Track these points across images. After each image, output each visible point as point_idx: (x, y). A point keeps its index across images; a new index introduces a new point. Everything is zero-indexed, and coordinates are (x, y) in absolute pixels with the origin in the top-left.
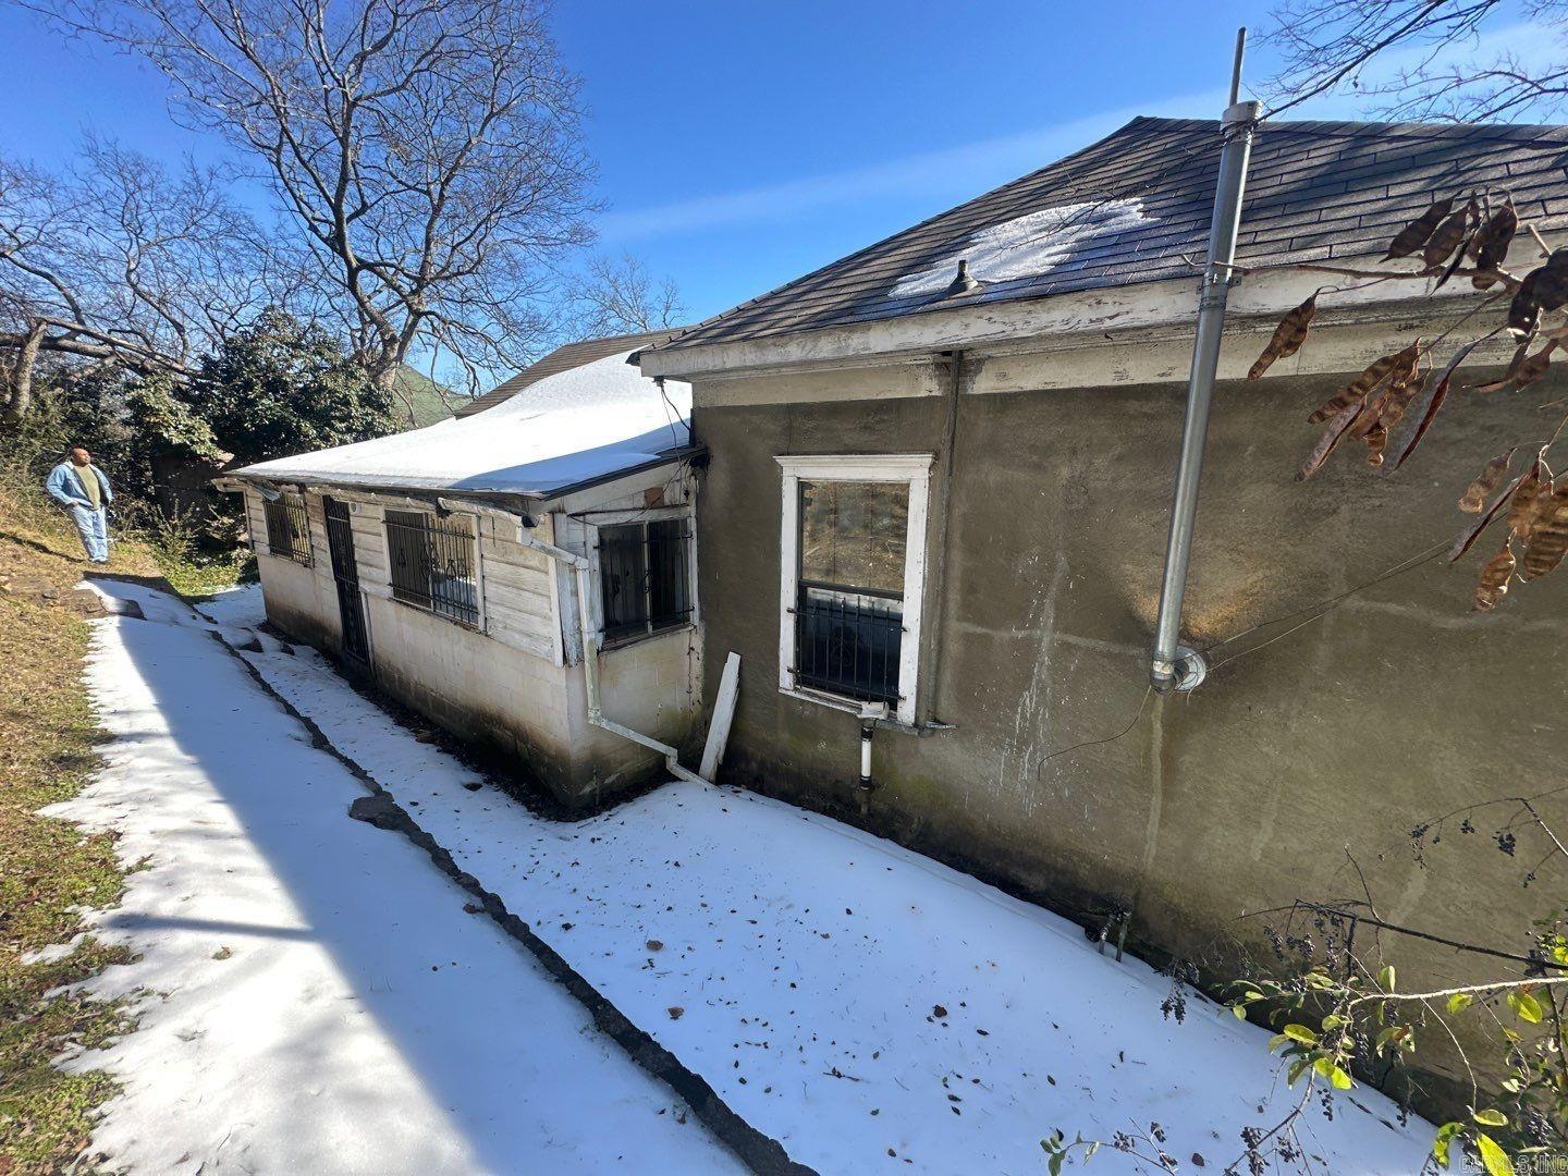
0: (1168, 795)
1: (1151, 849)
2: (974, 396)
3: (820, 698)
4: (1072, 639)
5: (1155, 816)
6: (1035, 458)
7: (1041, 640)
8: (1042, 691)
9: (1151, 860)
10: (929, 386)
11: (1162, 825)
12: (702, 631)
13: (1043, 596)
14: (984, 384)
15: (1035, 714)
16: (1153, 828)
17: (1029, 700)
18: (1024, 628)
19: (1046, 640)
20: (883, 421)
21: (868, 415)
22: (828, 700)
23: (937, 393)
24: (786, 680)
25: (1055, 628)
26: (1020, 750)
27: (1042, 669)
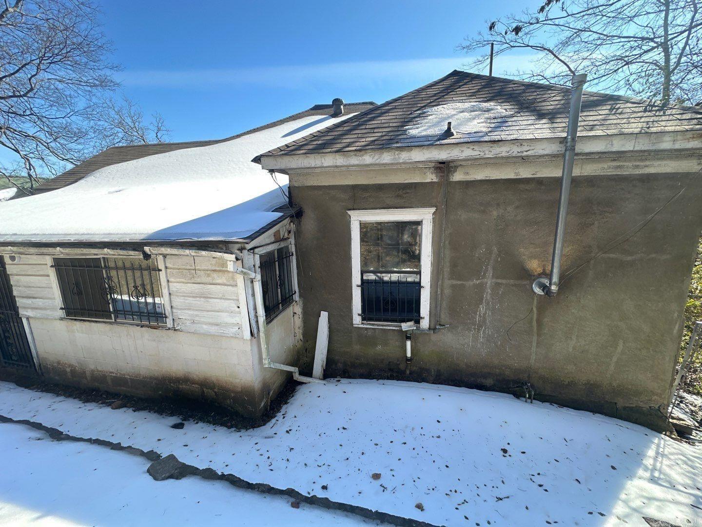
0: (539, 335)
1: (533, 357)
2: (453, 182)
3: (378, 325)
4: (499, 281)
5: (534, 344)
6: (482, 208)
7: (487, 283)
8: (488, 304)
9: (533, 361)
10: (431, 177)
11: (537, 347)
12: (301, 303)
13: (488, 265)
14: (458, 176)
15: (484, 314)
16: (534, 349)
17: (482, 309)
18: (479, 279)
19: (489, 282)
20: (408, 193)
21: (399, 190)
22: (382, 325)
23: (435, 180)
24: (357, 320)
25: (493, 277)
26: (479, 329)
27: (488, 294)
